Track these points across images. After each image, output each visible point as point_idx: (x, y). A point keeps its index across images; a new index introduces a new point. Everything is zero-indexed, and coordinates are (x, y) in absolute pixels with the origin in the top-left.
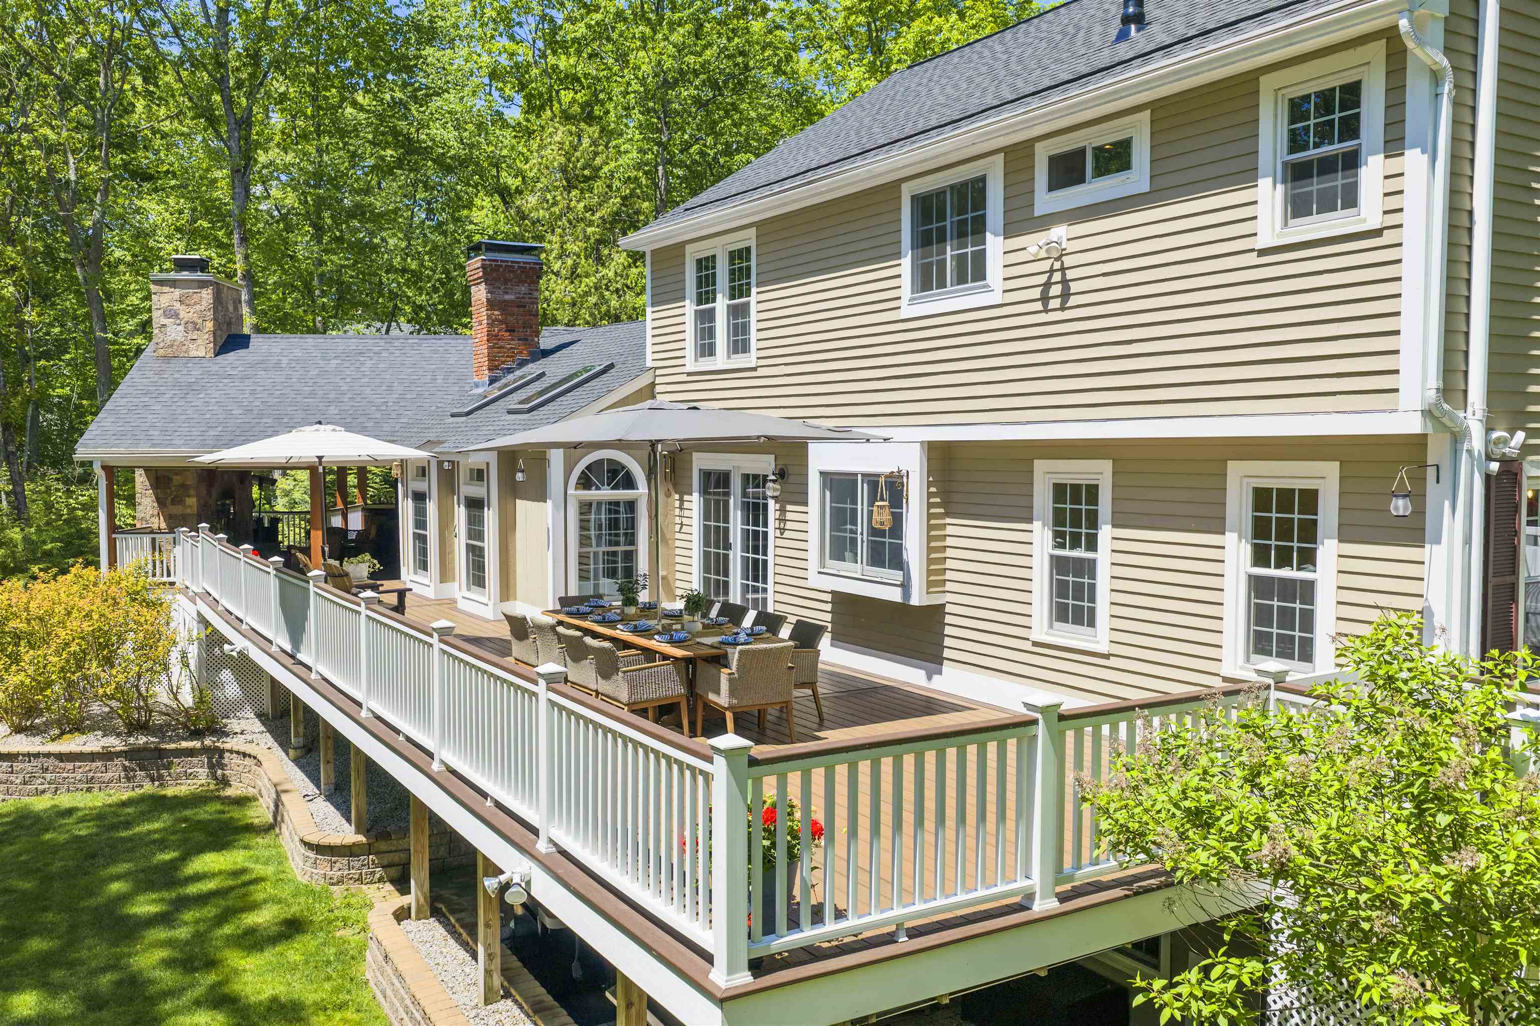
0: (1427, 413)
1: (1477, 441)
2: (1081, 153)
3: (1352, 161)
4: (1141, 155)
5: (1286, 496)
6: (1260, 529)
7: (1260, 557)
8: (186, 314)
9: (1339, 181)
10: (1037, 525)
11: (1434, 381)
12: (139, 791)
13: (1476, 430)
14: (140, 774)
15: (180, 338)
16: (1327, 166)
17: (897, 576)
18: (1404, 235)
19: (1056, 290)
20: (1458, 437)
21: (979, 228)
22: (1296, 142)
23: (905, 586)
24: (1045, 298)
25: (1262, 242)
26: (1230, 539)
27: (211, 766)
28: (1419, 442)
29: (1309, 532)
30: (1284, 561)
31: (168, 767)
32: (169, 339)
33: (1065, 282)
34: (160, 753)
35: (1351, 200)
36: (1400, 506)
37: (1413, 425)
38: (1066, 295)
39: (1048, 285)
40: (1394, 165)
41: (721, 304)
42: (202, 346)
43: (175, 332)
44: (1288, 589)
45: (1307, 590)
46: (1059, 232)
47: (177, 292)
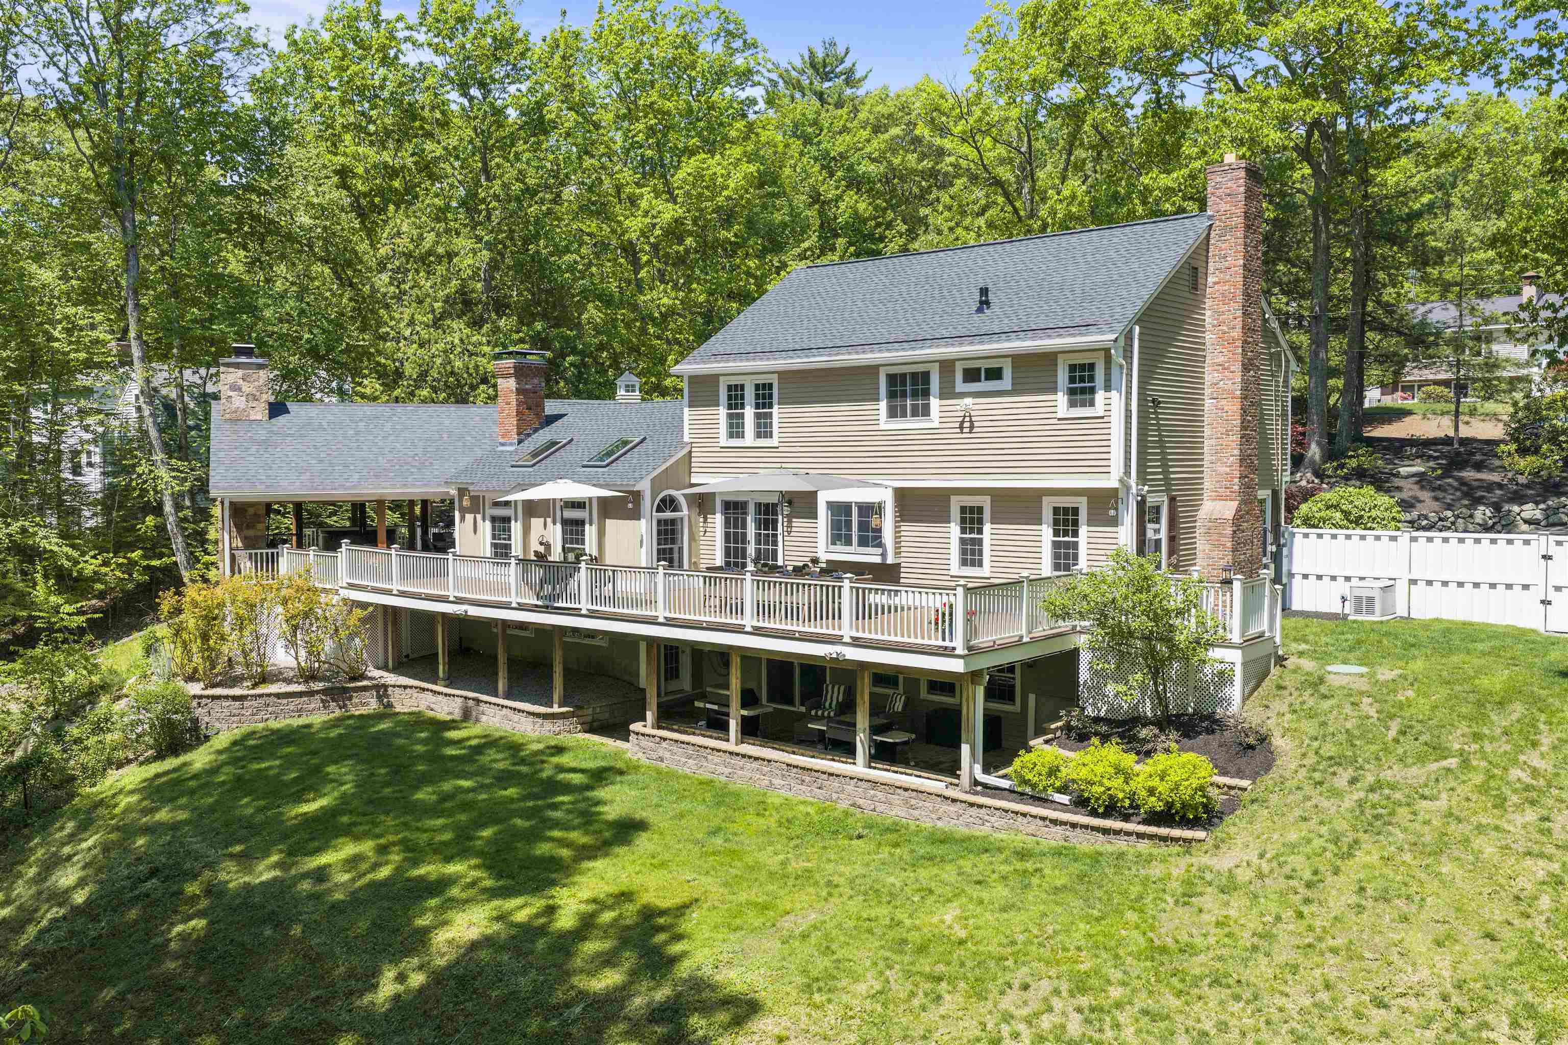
0: (1121, 481)
1: (1134, 490)
2: (979, 369)
3: (1092, 391)
4: (1007, 373)
5: (1066, 510)
6: (1056, 522)
7: (1056, 533)
8: (246, 388)
9: (1088, 397)
10: (952, 525)
11: (1122, 470)
12: (332, 716)
13: (1134, 485)
14: (333, 704)
15: (242, 406)
16: (1083, 391)
17: (880, 551)
18: (1112, 419)
19: (967, 425)
20: (1128, 488)
21: (926, 393)
22: (1072, 380)
23: (884, 555)
24: (961, 427)
25: (1059, 415)
26: (1044, 527)
27: (379, 698)
28: (1116, 490)
29: (1076, 523)
30: (1066, 534)
31: (350, 698)
32: (234, 407)
33: (971, 421)
34: (345, 690)
35: (1092, 404)
36: (1112, 513)
37: (1114, 484)
38: (972, 427)
39: (962, 422)
40: (1108, 395)
41: (749, 412)
42: (260, 413)
43: (239, 402)
44: (1067, 545)
45: (1075, 545)
46: (968, 401)
47: (240, 373)
